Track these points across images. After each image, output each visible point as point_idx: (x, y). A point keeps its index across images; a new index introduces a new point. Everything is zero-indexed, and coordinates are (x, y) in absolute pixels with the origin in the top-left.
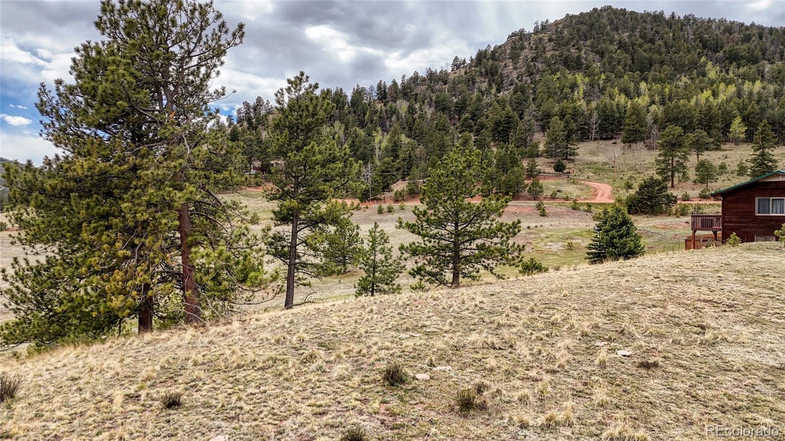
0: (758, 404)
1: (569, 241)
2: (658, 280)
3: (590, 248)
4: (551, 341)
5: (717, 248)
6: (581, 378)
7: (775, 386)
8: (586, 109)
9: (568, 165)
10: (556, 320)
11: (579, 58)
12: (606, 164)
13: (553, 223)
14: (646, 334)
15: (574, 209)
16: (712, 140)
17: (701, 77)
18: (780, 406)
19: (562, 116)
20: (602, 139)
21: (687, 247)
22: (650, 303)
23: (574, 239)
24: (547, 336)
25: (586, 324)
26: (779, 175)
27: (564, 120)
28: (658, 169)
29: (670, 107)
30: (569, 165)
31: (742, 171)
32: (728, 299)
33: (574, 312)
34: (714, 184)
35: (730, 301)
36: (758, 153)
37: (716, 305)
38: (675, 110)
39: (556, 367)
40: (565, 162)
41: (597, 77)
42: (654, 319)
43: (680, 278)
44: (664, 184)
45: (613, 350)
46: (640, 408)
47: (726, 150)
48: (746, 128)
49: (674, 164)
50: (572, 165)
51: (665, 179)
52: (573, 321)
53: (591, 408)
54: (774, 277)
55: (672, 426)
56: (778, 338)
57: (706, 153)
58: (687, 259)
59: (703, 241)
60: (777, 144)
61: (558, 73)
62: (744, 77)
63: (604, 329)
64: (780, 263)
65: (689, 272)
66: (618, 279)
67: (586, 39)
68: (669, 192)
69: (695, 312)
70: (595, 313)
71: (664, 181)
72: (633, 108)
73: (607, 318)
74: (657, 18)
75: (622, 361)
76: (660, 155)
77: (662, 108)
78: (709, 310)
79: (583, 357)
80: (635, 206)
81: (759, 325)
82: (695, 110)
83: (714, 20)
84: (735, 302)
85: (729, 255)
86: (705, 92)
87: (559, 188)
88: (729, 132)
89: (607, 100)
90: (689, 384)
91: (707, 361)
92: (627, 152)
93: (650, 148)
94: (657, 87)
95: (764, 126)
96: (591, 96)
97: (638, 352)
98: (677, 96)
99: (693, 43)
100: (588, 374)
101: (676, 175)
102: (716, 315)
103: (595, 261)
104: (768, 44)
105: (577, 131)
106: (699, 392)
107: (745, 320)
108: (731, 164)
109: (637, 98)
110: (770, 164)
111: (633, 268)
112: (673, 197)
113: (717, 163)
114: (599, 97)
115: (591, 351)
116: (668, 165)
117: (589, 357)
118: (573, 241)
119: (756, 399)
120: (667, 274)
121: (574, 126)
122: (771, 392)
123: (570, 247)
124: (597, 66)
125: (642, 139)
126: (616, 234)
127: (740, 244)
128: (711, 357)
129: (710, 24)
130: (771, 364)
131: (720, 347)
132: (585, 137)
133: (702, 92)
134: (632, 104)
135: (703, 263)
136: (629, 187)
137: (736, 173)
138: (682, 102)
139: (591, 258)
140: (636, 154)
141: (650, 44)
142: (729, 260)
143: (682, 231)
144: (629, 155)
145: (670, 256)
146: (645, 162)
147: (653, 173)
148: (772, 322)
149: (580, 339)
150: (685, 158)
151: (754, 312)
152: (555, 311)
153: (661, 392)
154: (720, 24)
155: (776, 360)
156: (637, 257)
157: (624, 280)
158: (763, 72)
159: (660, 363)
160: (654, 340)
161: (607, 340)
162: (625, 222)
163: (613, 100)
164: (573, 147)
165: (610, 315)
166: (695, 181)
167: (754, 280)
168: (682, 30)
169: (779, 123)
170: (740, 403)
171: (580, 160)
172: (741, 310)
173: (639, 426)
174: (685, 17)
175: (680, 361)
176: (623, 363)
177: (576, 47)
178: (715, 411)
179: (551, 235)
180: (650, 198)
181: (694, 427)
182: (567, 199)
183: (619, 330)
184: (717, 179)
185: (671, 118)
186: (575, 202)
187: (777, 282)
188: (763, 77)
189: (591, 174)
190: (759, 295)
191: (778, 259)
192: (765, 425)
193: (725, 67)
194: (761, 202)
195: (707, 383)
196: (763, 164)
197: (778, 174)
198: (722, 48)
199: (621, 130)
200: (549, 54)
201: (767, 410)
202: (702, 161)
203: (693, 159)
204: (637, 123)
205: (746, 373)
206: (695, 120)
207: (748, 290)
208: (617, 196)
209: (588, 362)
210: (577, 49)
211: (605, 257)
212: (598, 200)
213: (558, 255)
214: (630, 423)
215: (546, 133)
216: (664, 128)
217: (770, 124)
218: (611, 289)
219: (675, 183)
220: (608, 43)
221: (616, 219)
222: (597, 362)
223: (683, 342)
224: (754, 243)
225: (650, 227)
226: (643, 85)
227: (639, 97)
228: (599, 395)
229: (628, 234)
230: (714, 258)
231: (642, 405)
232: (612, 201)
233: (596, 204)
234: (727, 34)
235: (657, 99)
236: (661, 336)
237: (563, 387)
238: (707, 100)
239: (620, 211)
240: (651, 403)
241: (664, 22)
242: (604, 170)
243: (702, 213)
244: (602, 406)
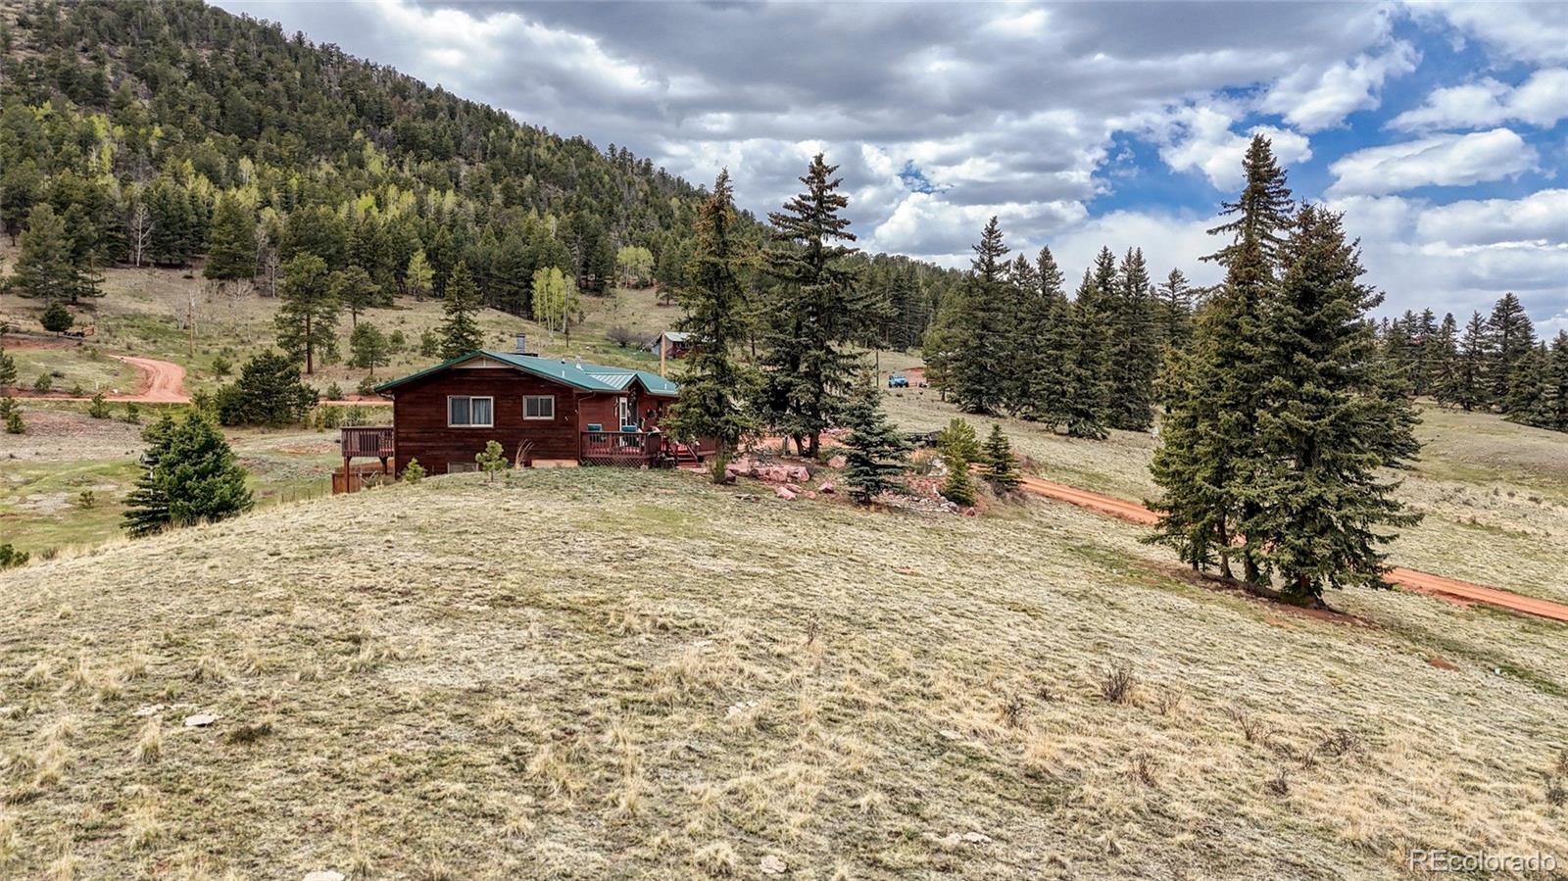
0: (444, 761)
1: (85, 488)
2: (276, 558)
3: (131, 503)
4: (23, 727)
5: (387, 489)
6: (97, 796)
7: (470, 723)
8: (118, 196)
9: (79, 318)
10: (40, 675)
11: (98, 79)
12: (171, 319)
13: (41, 450)
14: (248, 671)
15: (97, 415)
16: (379, 287)
17: (355, 168)
18: (477, 756)
19: (61, 204)
20: (158, 265)
21: (336, 490)
22: (260, 607)
23: (96, 483)
24: (15, 716)
25: (114, 672)
26: (482, 359)
27: (67, 214)
28: (281, 336)
29: (301, 216)
30: (81, 318)
31: (428, 348)
32: (402, 581)
33: (84, 650)
34: (384, 369)
35: (405, 584)
36: (453, 317)
37: (380, 594)
38: (310, 224)
39: (34, 786)
40: (69, 309)
41: (142, 131)
42: (268, 639)
43: (320, 551)
44: (292, 367)
45: (176, 719)
46: (231, 828)
47: (402, 309)
48: (434, 272)
49: (312, 328)
50: (87, 318)
51: (296, 358)
52: (83, 671)
53: (120, 857)
54: (475, 533)
55: (294, 845)
56: (479, 638)
57: (369, 311)
58: (330, 512)
59: (364, 476)
60: (481, 303)
61: (47, 105)
62: (429, 180)
63: (157, 678)
64: (484, 509)
65: (335, 537)
66: (192, 566)
67: (114, 41)
68: (303, 382)
69: (344, 612)
70: (135, 645)
71: (293, 360)
72: (227, 208)
73: (166, 652)
74: (270, 35)
75: (196, 737)
76: (284, 309)
77: (284, 215)
78: (368, 605)
79: (104, 749)
80: (235, 410)
81: (450, 619)
82: (347, 229)
83: (376, 66)
84: (413, 585)
85: (405, 500)
86: (363, 196)
87: (58, 368)
88: (406, 276)
89: (169, 184)
90: (328, 753)
91: (361, 702)
92: (215, 297)
93: (264, 293)
94: (274, 172)
95: (461, 271)
96: (130, 169)
97: (231, 711)
98: (314, 196)
99: (340, 101)
100: (116, 783)
101: (316, 350)
102: (380, 613)
103: (143, 530)
104: (464, 130)
105: (99, 241)
106: (345, 765)
107: (428, 615)
108: (410, 334)
109: (234, 190)
110: (472, 338)
111: (226, 539)
112: (312, 392)
113: (388, 332)
114: (149, 174)
115: (124, 731)
116: (300, 329)
117: (121, 745)
118: (95, 489)
119: (441, 755)
120: (295, 546)
121: (90, 229)
122: (464, 735)
123: (88, 502)
124: (142, 105)
125: (248, 275)
126: (191, 470)
127: (423, 479)
128: (369, 694)
129: (368, 71)
130: (466, 687)
131: (386, 671)
132: (118, 255)
133: (359, 196)
134: (224, 200)
135: (360, 519)
136: (223, 370)
137: (419, 351)
138: (323, 209)
139: (136, 525)
140: (236, 304)
141: (257, 85)
142: (405, 509)
143: (328, 459)
144: (221, 305)
145: (303, 508)
146: (255, 322)
147: (270, 344)
148: (471, 612)
149: (98, 710)
150: (331, 318)
151: (441, 600)
152: (37, 656)
153: (275, 783)
154: (384, 75)
155: (473, 677)
156: (238, 515)
157: (206, 566)
158: (457, 176)
159: (275, 726)
160: (264, 680)
161: (163, 699)
162: (211, 444)
163: (183, 185)
164: (89, 276)
165: (172, 645)
166: (350, 364)
167: (444, 542)
168: (317, 69)
169: (484, 269)
170: (416, 768)
171: (108, 308)
172: (422, 598)
173: (226, 865)
174: (323, 46)
175: (314, 713)
176: (197, 741)
177: (91, 54)
178: (373, 793)
179: (38, 478)
180: (267, 394)
181: (336, 835)
182: (77, 393)
183: (192, 673)
184: (388, 360)
185: (304, 239)
186: (98, 399)
187: (479, 542)
188: (457, 184)
189: (135, 341)
190: (452, 568)
191: (481, 502)
192: (454, 795)
193: (396, 156)
194: (457, 403)
195: (361, 745)
196: (462, 336)
197: (482, 357)
198: (390, 120)
199: (202, 250)
200: (20, 56)
201: (458, 767)
202: (362, 326)
203: (345, 322)
204: (235, 240)
205: (427, 710)
206: (347, 247)
207: (435, 561)
208: (196, 388)
209: (118, 756)
210: (94, 58)
211: (166, 519)
212: (153, 396)
213: (56, 523)
214: (207, 865)
215: (19, 239)
216: (291, 257)
217: (470, 269)
218: (176, 587)
219: (315, 365)
220: (167, 61)
221: (191, 439)
222: (138, 752)
223: (320, 675)
224: (446, 476)
225: (268, 452)
226: (246, 165)
227: (237, 187)
228: (139, 825)
229: (217, 468)
230: (380, 508)
231: (234, 820)
232: (186, 400)
233: (148, 404)
234: (398, 98)
235: (275, 197)
236: (279, 670)
237: (53, 827)
238: (368, 211)
239: (199, 421)
240: (253, 811)
241: (283, 47)
242: (165, 332)
243: (364, 423)
244: (146, 845)
